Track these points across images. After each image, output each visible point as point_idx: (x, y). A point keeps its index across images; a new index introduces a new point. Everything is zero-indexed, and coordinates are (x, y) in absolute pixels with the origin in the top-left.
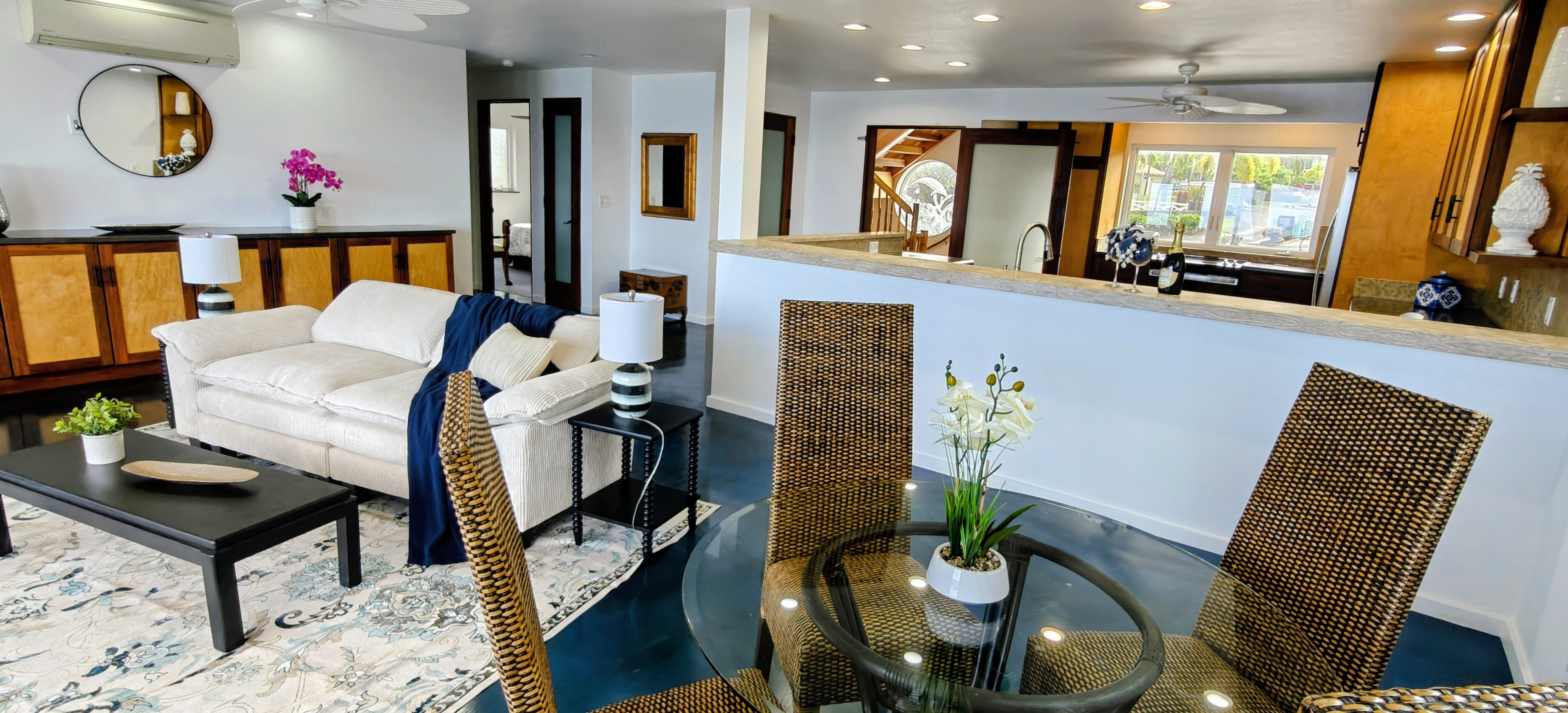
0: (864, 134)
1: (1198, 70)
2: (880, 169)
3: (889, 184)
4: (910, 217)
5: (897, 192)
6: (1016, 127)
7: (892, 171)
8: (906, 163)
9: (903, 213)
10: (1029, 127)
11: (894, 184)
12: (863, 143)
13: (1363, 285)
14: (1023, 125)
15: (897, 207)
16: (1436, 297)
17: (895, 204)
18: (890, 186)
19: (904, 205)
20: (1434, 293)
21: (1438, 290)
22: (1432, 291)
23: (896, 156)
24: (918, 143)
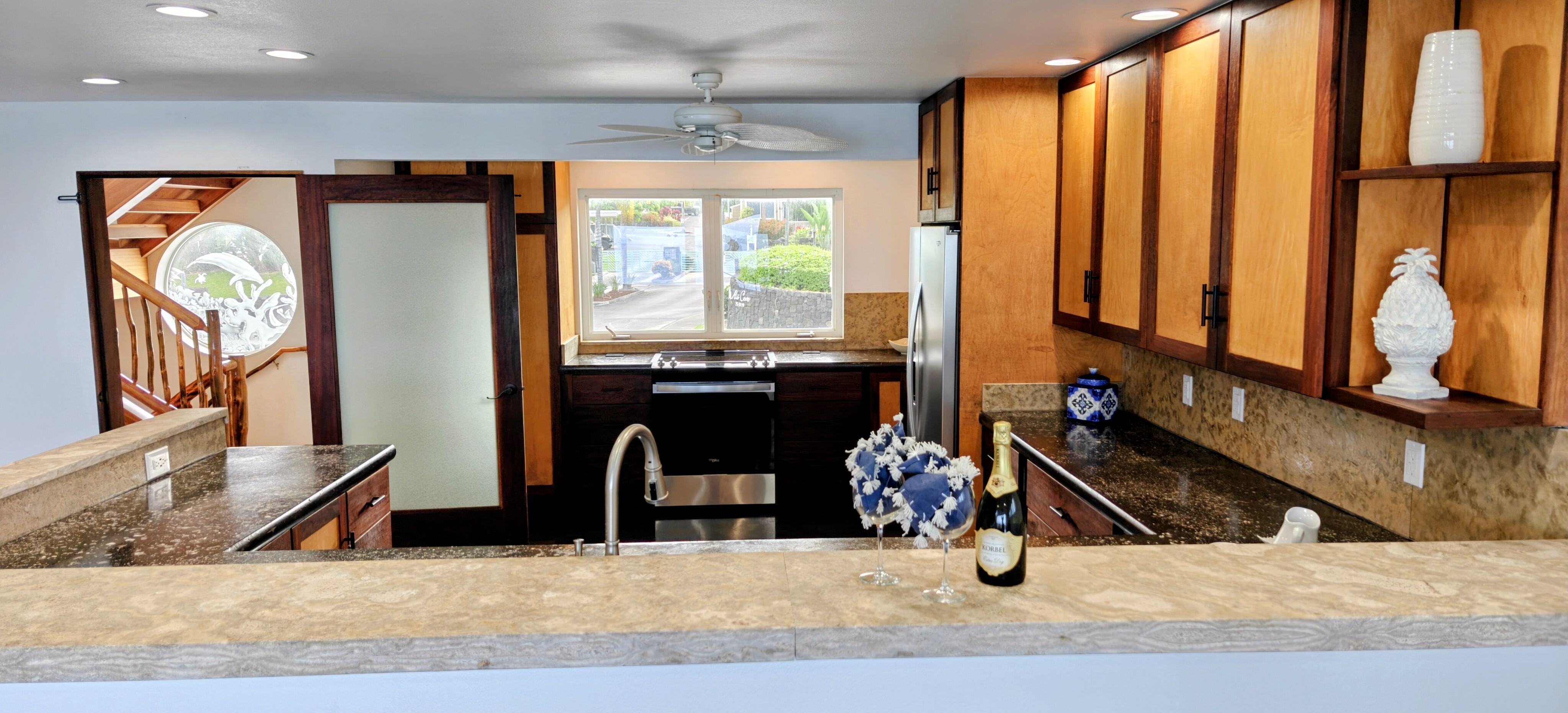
0: (73, 189)
1: (721, 81)
2: (116, 245)
3: (141, 275)
4: (203, 336)
5: (159, 287)
6: (390, 171)
7: (142, 246)
8: (170, 231)
9: (187, 329)
10: (414, 171)
11: (150, 270)
12: (74, 209)
13: (993, 395)
14: (402, 167)
15: (169, 319)
16: (1097, 406)
17: (164, 313)
18: (142, 277)
19: (183, 315)
20: (1092, 400)
21: (1097, 396)
22: (1090, 398)
23: (144, 220)
24: (187, 194)
